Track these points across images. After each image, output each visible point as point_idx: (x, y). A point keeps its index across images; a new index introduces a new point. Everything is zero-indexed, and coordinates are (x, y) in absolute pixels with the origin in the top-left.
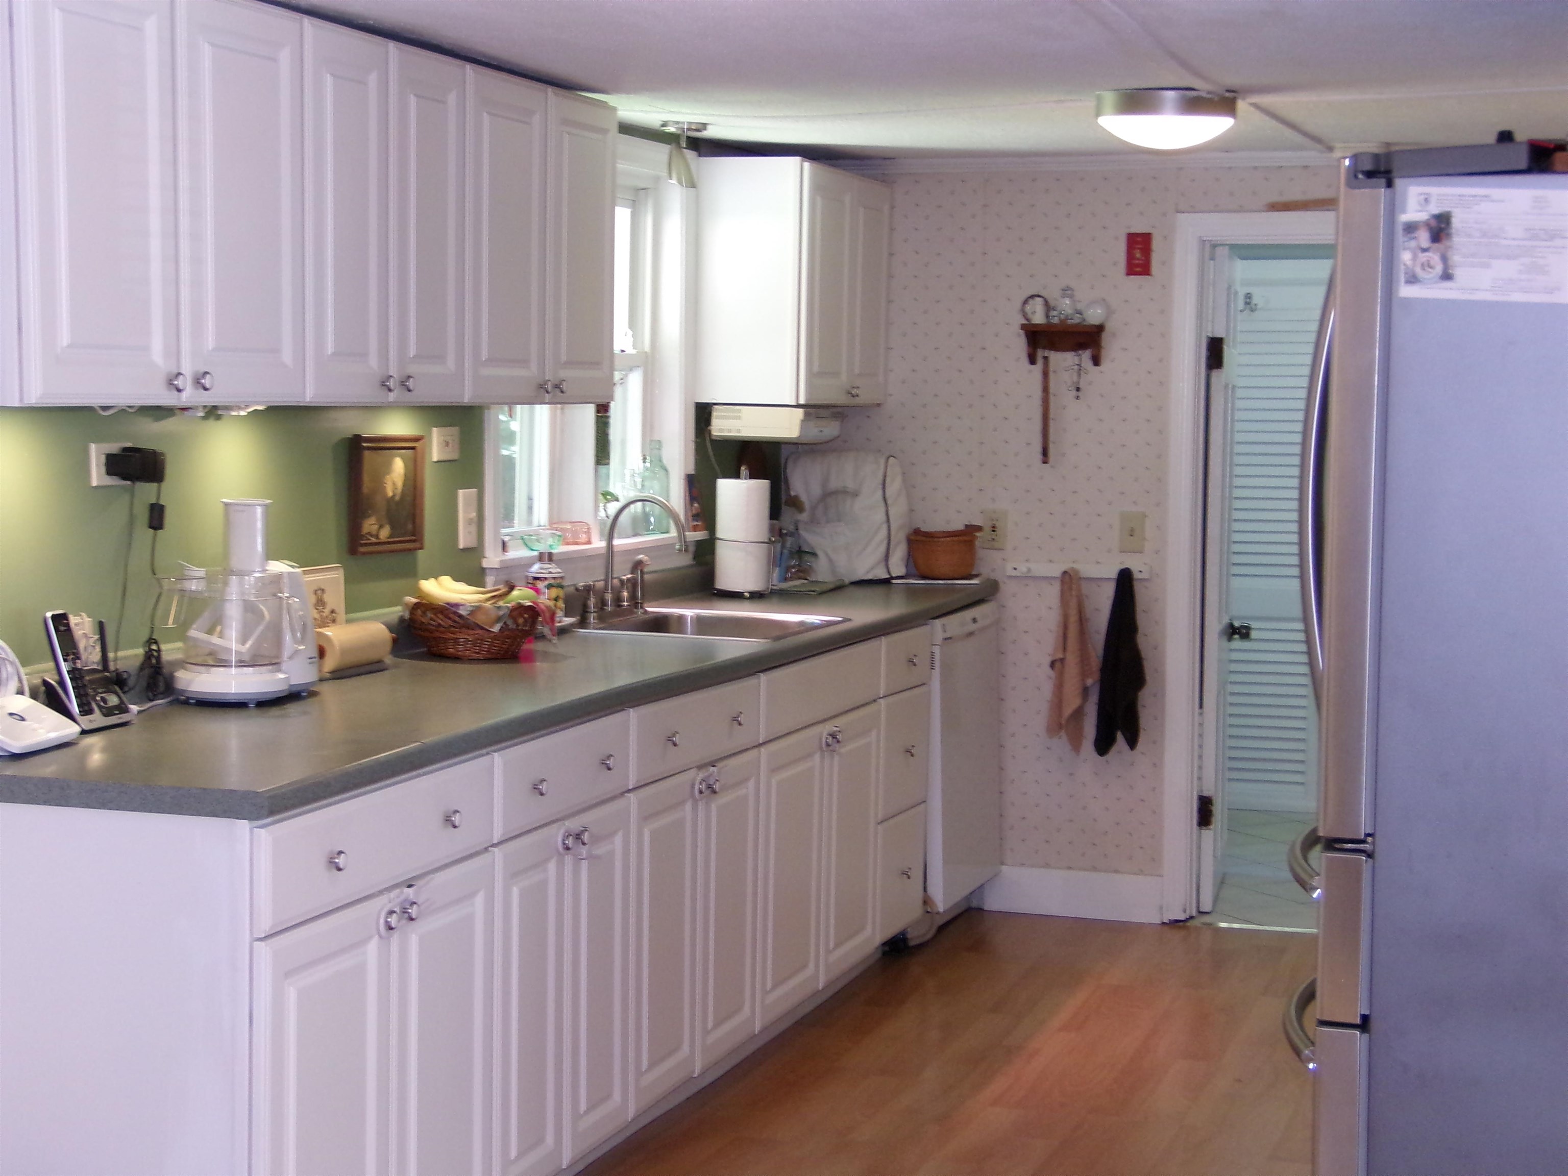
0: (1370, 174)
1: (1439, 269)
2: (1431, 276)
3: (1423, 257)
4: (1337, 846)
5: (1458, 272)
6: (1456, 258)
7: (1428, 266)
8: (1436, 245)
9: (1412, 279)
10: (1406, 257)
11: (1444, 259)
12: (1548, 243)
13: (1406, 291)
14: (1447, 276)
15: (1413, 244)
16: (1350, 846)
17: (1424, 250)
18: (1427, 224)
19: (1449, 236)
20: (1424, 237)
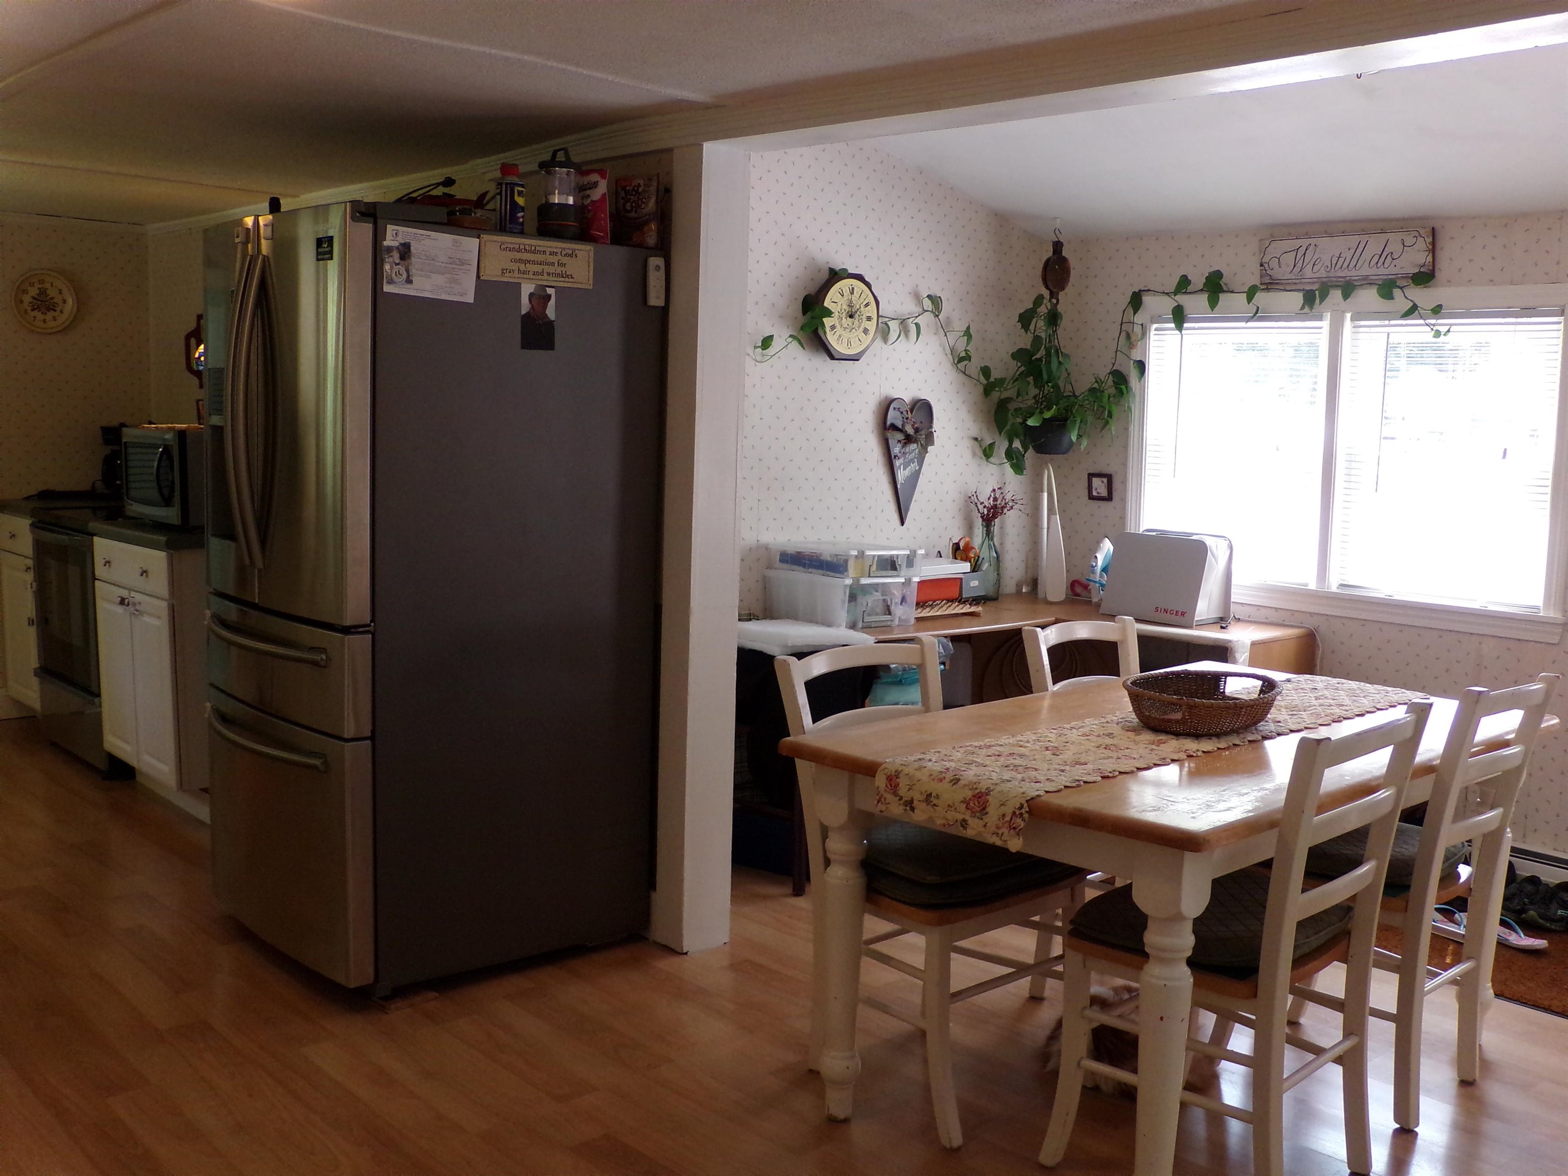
0: (363, 214)
1: (405, 276)
2: (401, 280)
3: (396, 268)
4: (353, 630)
5: (414, 279)
6: (413, 271)
7: (399, 274)
8: (402, 262)
9: (391, 281)
10: (387, 267)
11: (407, 271)
12: (462, 267)
13: (387, 288)
14: (409, 281)
15: (391, 260)
16: (361, 630)
17: (398, 264)
18: (397, 248)
19: (409, 257)
20: (396, 255)
